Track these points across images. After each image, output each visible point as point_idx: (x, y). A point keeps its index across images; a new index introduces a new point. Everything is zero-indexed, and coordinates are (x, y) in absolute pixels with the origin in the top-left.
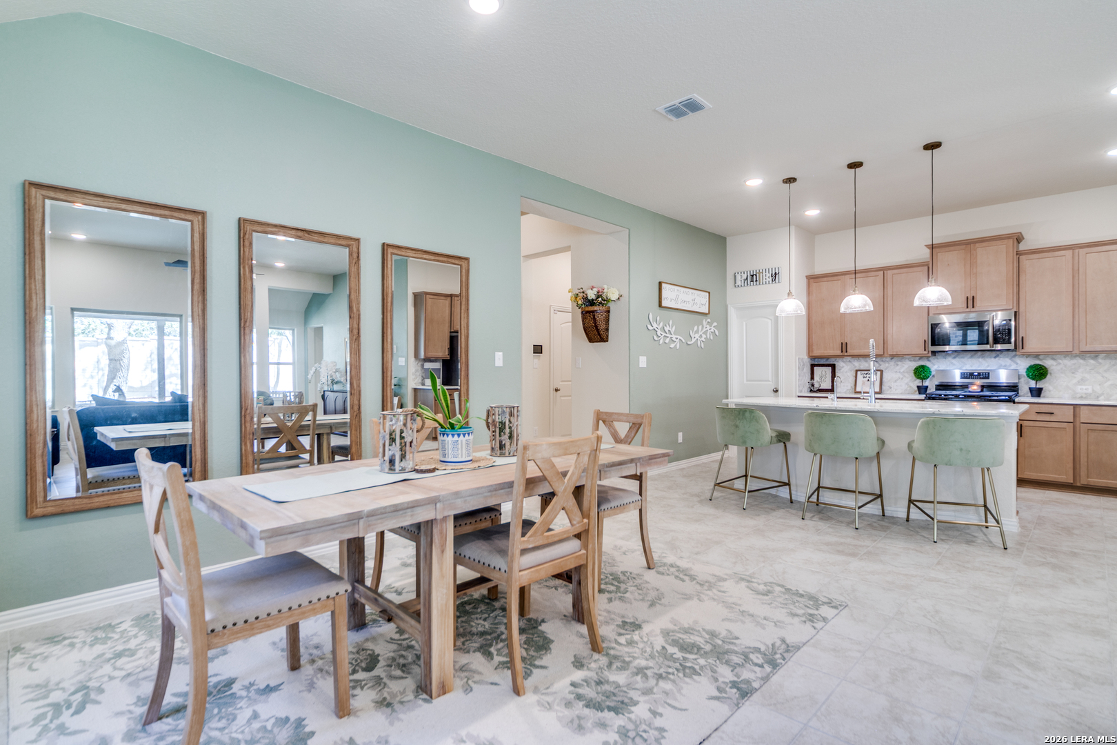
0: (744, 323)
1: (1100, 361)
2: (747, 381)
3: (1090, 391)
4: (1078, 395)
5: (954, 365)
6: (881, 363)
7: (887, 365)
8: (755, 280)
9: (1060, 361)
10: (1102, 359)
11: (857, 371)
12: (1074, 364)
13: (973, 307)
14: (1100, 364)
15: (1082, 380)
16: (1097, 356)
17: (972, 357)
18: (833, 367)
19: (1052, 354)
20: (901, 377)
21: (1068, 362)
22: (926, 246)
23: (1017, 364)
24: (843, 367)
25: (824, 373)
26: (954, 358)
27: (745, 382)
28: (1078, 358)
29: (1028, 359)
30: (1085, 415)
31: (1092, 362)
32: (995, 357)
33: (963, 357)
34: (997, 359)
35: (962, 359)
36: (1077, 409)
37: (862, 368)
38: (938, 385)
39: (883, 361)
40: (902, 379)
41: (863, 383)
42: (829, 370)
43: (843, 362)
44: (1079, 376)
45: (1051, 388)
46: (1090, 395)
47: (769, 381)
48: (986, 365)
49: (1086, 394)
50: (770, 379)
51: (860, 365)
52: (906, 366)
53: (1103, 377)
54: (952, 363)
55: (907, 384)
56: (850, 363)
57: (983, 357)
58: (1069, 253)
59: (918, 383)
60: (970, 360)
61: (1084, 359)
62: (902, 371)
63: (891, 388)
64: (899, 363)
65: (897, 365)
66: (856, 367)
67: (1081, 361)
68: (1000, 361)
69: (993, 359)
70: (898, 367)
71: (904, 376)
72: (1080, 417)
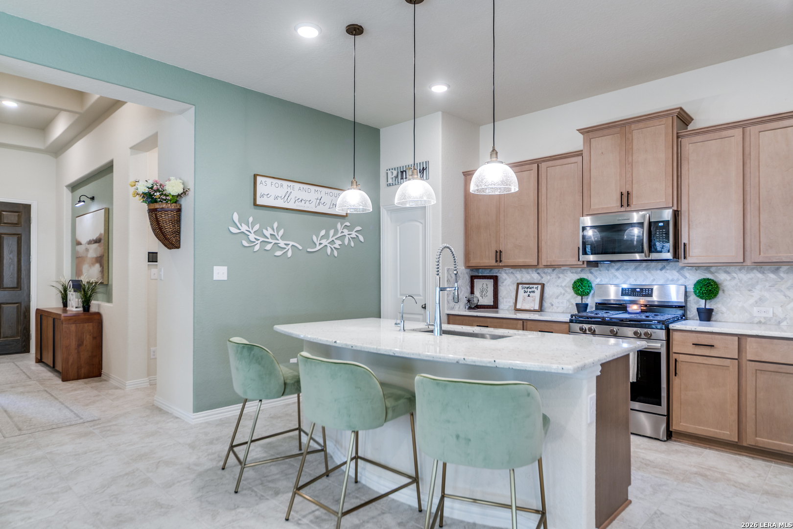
0: (398, 227)
1: (782, 275)
3: (771, 315)
4: (756, 320)
5: (618, 278)
6: (543, 275)
7: (549, 277)
8: (405, 177)
9: (735, 275)
10: (784, 272)
11: (518, 284)
12: (751, 279)
13: (628, 205)
14: (782, 279)
15: (760, 299)
16: (778, 269)
17: (636, 269)
18: (495, 279)
19: (727, 266)
20: (563, 292)
21: (744, 277)
22: (578, 130)
23: (686, 278)
24: (505, 280)
25: (485, 286)
26: (618, 269)
27: (399, 296)
28: (755, 271)
29: (698, 271)
30: (752, 350)
31: (772, 276)
32: (661, 270)
33: (627, 269)
34: (663, 271)
35: (625, 271)
36: (743, 341)
37: (524, 281)
38: (599, 304)
39: (544, 273)
40: (564, 294)
41: (524, 300)
42: (490, 283)
43: (506, 273)
44: (756, 294)
45: (724, 309)
46: (770, 319)
48: (652, 279)
49: (765, 318)
51: (522, 277)
52: (568, 279)
53: (785, 296)
54: (615, 276)
55: (569, 301)
56: (512, 275)
57: (648, 269)
58: (738, 132)
59: (578, 300)
60: (634, 272)
61: (763, 273)
62: (563, 285)
63: (552, 305)
64: (561, 275)
65: (559, 278)
66: (518, 279)
67: (760, 275)
68: (667, 275)
69: (659, 272)
70: (560, 281)
71: (566, 291)
72: (746, 353)
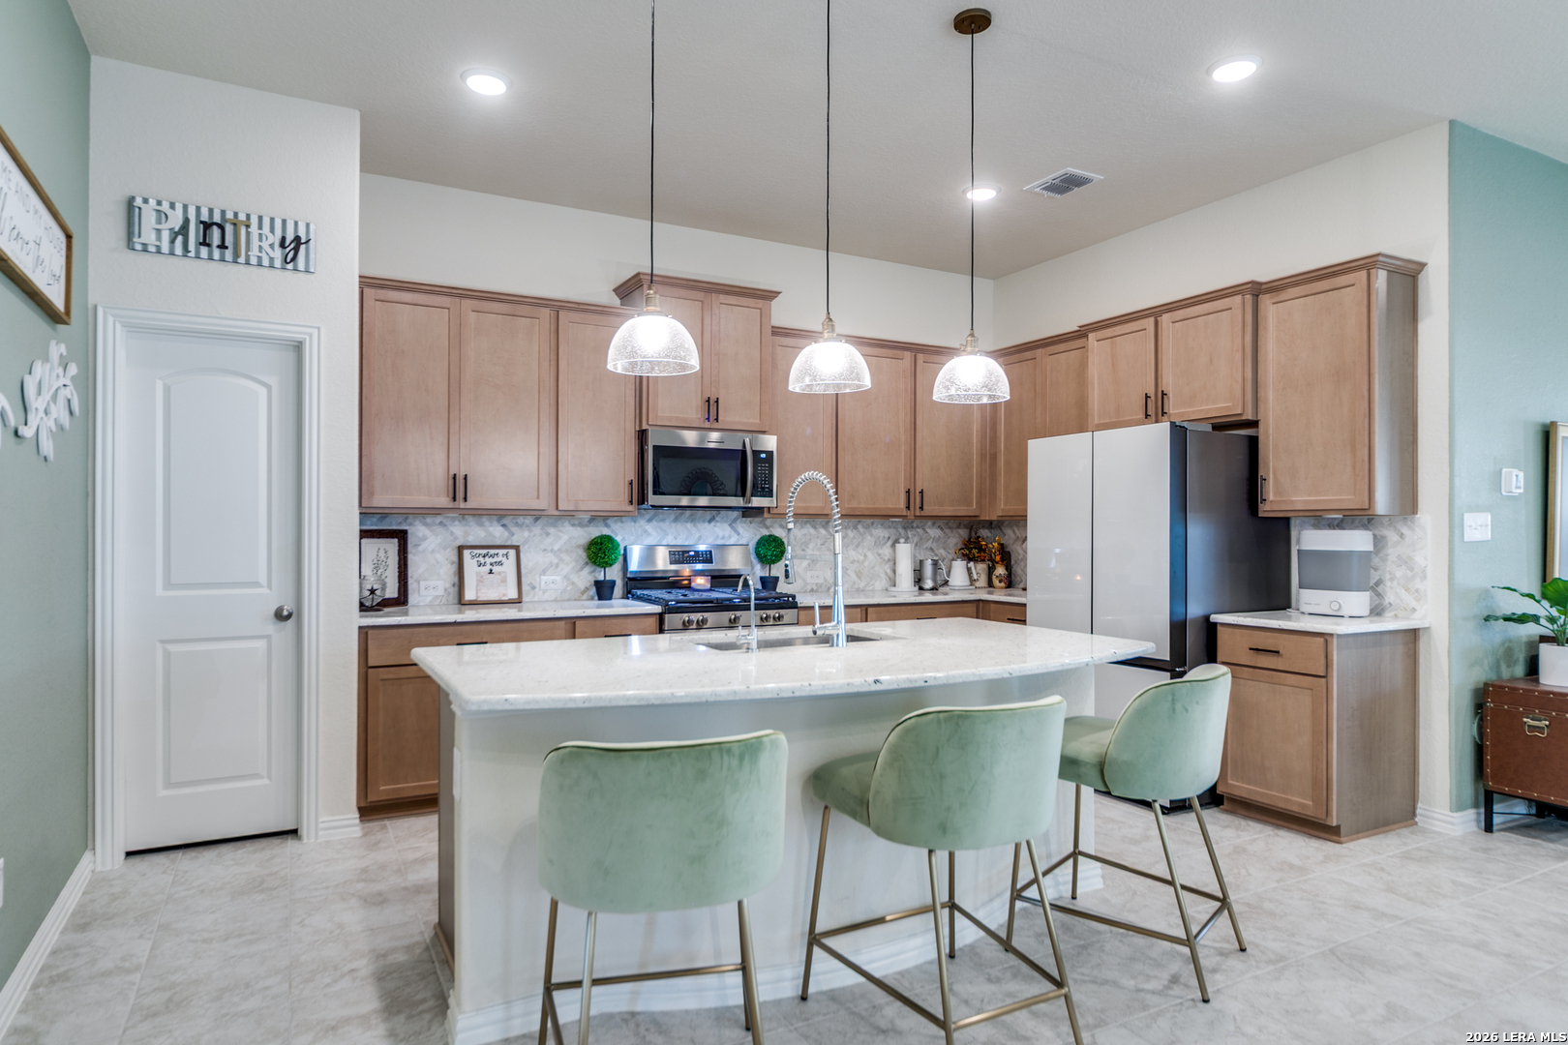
0: (159, 386)
2: (168, 585)
3: (821, 581)
4: (809, 588)
5: (649, 534)
6: (514, 529)
7: (526, 534)
8: (216, 241)
11: (460, 549)
12: (805, 535)
13: (716, 419)
17: (676, 520)
18: (401, 536)
20: (555, 561)
21: (798, 533)
23: (739, 534)
24: (425, 538)
25: (382, 554)
26: (650, 520)
27: (160, 591)
29: (753, 525)
32: (710, 522)
33: (663, 520)
34: (713, 524)
35: (661, 524)
37: (471, 540)
38: (633, 579)
39: (517, 525)
40: (557, 566)
41: (480, 581)
42: (391, 546)
43: (424, 525)
47: (257, 584)
48: (697, 535)
49: (816, 584)
50: (263, 579)
51: (466, 534)
52: (565, 538)
54: (646, 531)
55: (566, 577)
56: (440, 529)
57: (692, 520)
59: (596, 574)
60: (673, 525)
62: (556, 548)
63: (534, 588)
64: (552, 530)
65: (548, 534)
66: (456, 538)
68: (716, 529)
69: (706, 524)
70: (549, 540)
71: (562, 560)
